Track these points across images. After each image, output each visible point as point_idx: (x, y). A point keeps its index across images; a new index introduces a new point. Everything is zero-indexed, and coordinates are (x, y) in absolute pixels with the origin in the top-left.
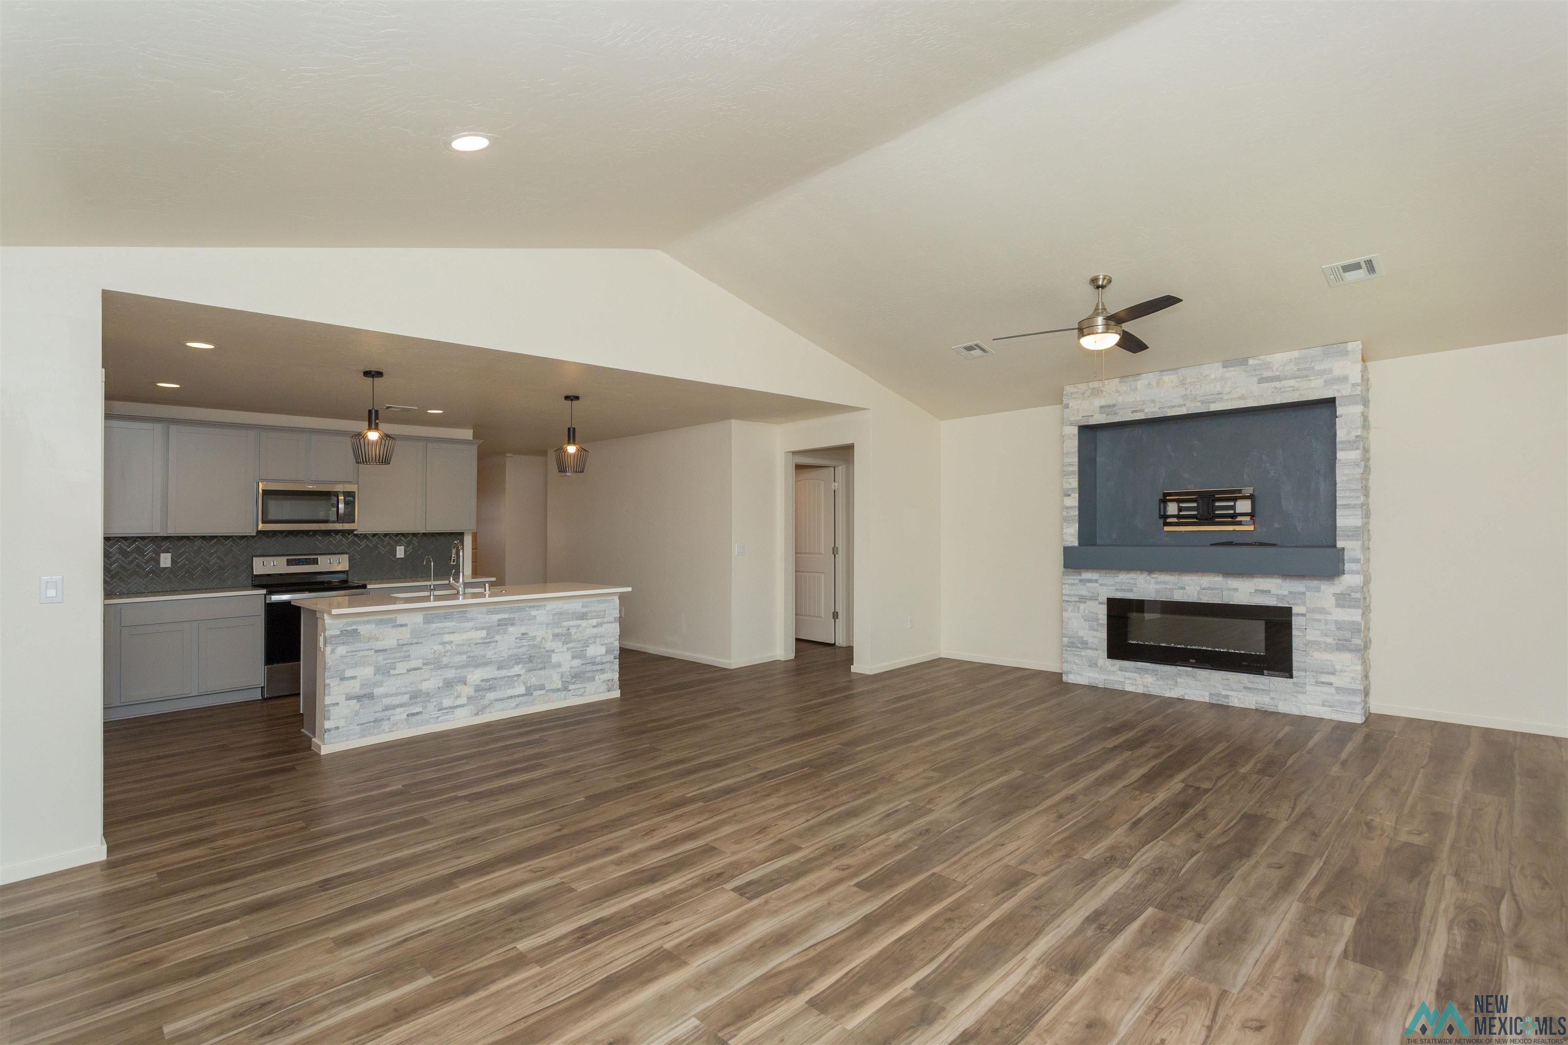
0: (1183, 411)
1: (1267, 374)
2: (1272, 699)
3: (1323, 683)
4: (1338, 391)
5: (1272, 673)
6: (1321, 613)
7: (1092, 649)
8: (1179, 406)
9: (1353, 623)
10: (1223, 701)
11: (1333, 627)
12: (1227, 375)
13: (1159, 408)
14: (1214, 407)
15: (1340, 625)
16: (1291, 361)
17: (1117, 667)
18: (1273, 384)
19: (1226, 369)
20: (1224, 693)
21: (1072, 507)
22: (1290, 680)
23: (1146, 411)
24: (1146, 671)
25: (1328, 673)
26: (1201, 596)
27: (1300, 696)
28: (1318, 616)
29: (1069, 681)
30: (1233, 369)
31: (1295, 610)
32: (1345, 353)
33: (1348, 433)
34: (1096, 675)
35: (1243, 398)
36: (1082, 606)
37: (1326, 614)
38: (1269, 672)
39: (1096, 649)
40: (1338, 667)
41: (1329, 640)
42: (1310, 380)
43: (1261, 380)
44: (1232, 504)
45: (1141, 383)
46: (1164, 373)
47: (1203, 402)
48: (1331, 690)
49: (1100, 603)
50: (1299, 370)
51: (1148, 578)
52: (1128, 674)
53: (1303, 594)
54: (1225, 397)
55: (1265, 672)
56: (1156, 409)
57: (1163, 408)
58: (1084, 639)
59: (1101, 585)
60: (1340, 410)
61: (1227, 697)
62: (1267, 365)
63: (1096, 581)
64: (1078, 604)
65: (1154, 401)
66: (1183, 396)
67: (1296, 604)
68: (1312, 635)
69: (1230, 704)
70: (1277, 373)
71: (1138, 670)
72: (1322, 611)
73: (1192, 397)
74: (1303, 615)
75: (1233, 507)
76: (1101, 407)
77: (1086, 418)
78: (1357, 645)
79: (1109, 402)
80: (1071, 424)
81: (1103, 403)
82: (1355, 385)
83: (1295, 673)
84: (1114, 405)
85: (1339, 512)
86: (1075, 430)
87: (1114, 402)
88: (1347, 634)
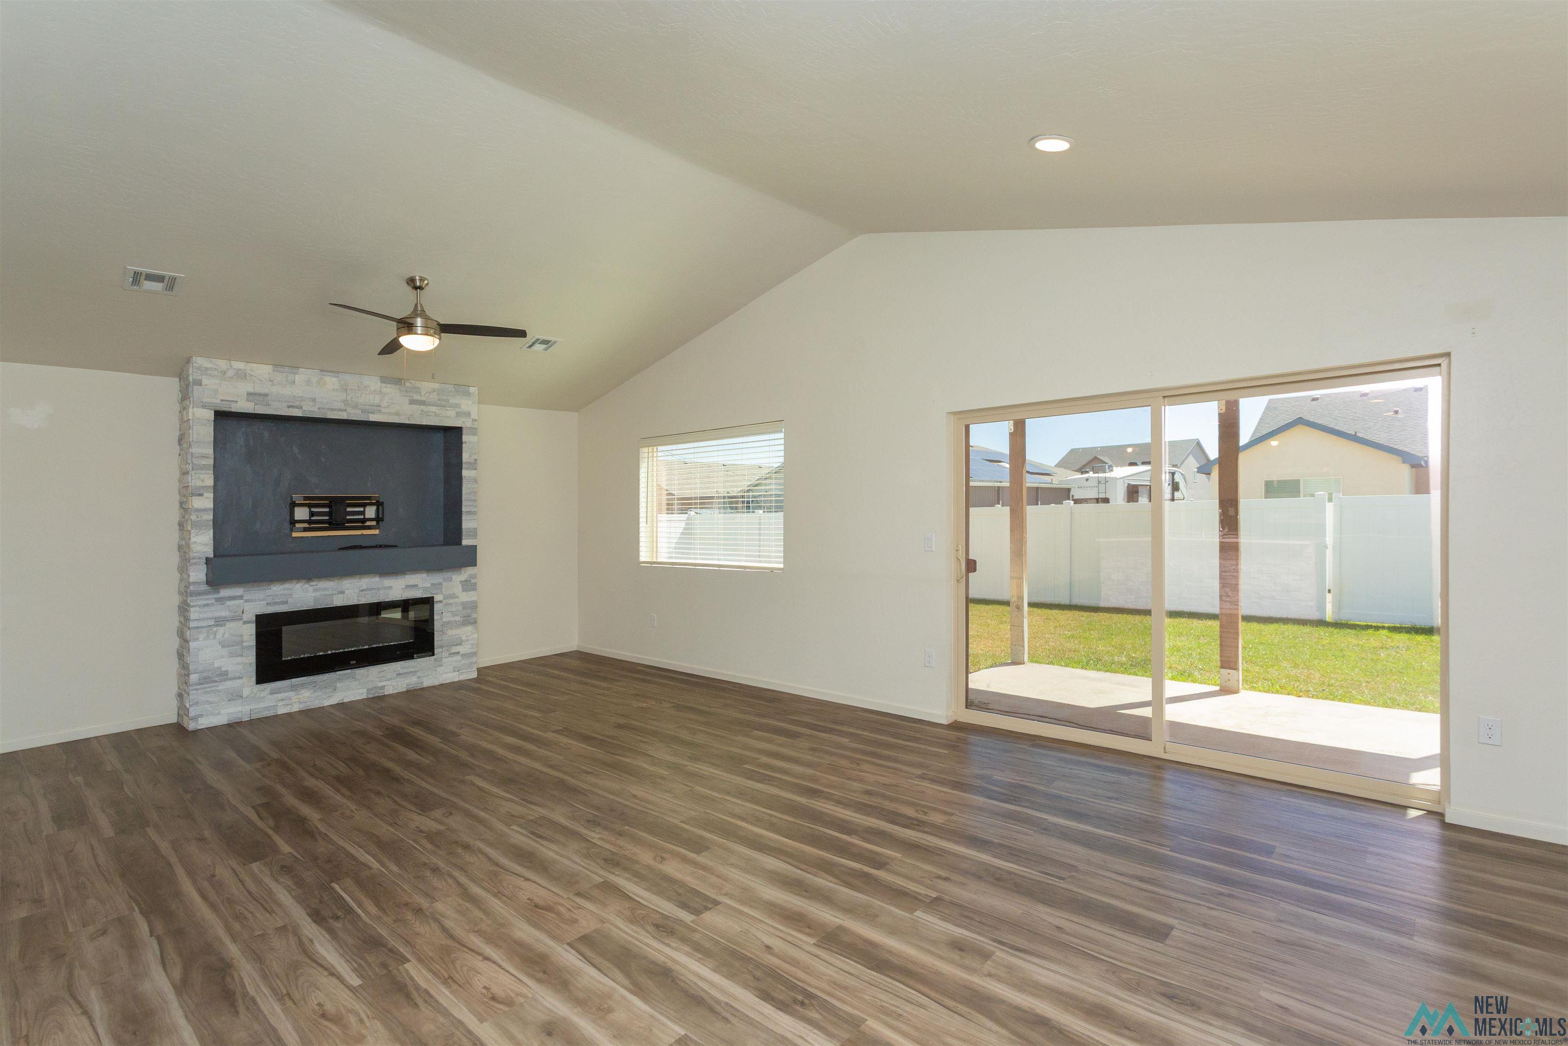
0: (343, 416)
1: (417, 397)
2: (419, 677)
3: (454, 653)
4: (463, 422)
5: (420, 655)
6: (453, 598)
7: (235, 678)
8: (342, 410)
9: (471, 602)
10: (380, 693)
11: (460, 608)
12: (384, 390)
13: (319, 409)
14: (373, 418)
15: (465, 605)
16: (434, 391)
17: (268, 691)
18: (422, 407)
19: (383, 385)
20: (380, 684)
21: (205, 510)
22: (432, 658)
23: (305, 408)
24: (303, 685)
25: (457, 645)
26: (359, 598)
27: (438, 669)
28: (451, 601)
29: (199, 728)
30: (388, 386)
31: (437, 598)
32: (468, 394)
33: (470, 456)
34: (239, 709)
35: (397, 414)
36: (221, 630)
37: (455, 598)
38: (418, 655)
39: (240, 678)
40: (464, 638)
41: (457, 618)
42: (447, 410)
43: (413, 402)
44: (361, 509)
45: (301, 377)
46: (324, 373)
47: (363, 411)
48: (459, 658)
49: (245, 623)
50: (439, 400)
51: (307, 586)
52: (280, 696)
53: (441, 584)
54: (383, 410)
55: (415, 655)
56: (315, 409)
57: (323, 409)
58: (223, 669)
59: (247, 601)
60: (465, 438)
61: (383, 687)
62: (417, 390)
63: (241, 597)
64: (215, 629)
65: (314, 400)
66: (343, 401)
67: (437, 594)
68: (447, 617)
69: (386, 694)
70: (424, 399)
71: (293, 688)
72: (453, 596)
73: (353, 404)
74: (441, 602)
75: (363, 513)
76: (249, 394)
77: (227, 403)
78: (475, 619)
79: (258, 390)
80: (204, 407)
81: (251, 390)
82: (474, 420)
83: (436, 651)
84: (267, 395)
85: (464, 518)
86: (210, 415)
87: (266, 391)
88: (469, 611)
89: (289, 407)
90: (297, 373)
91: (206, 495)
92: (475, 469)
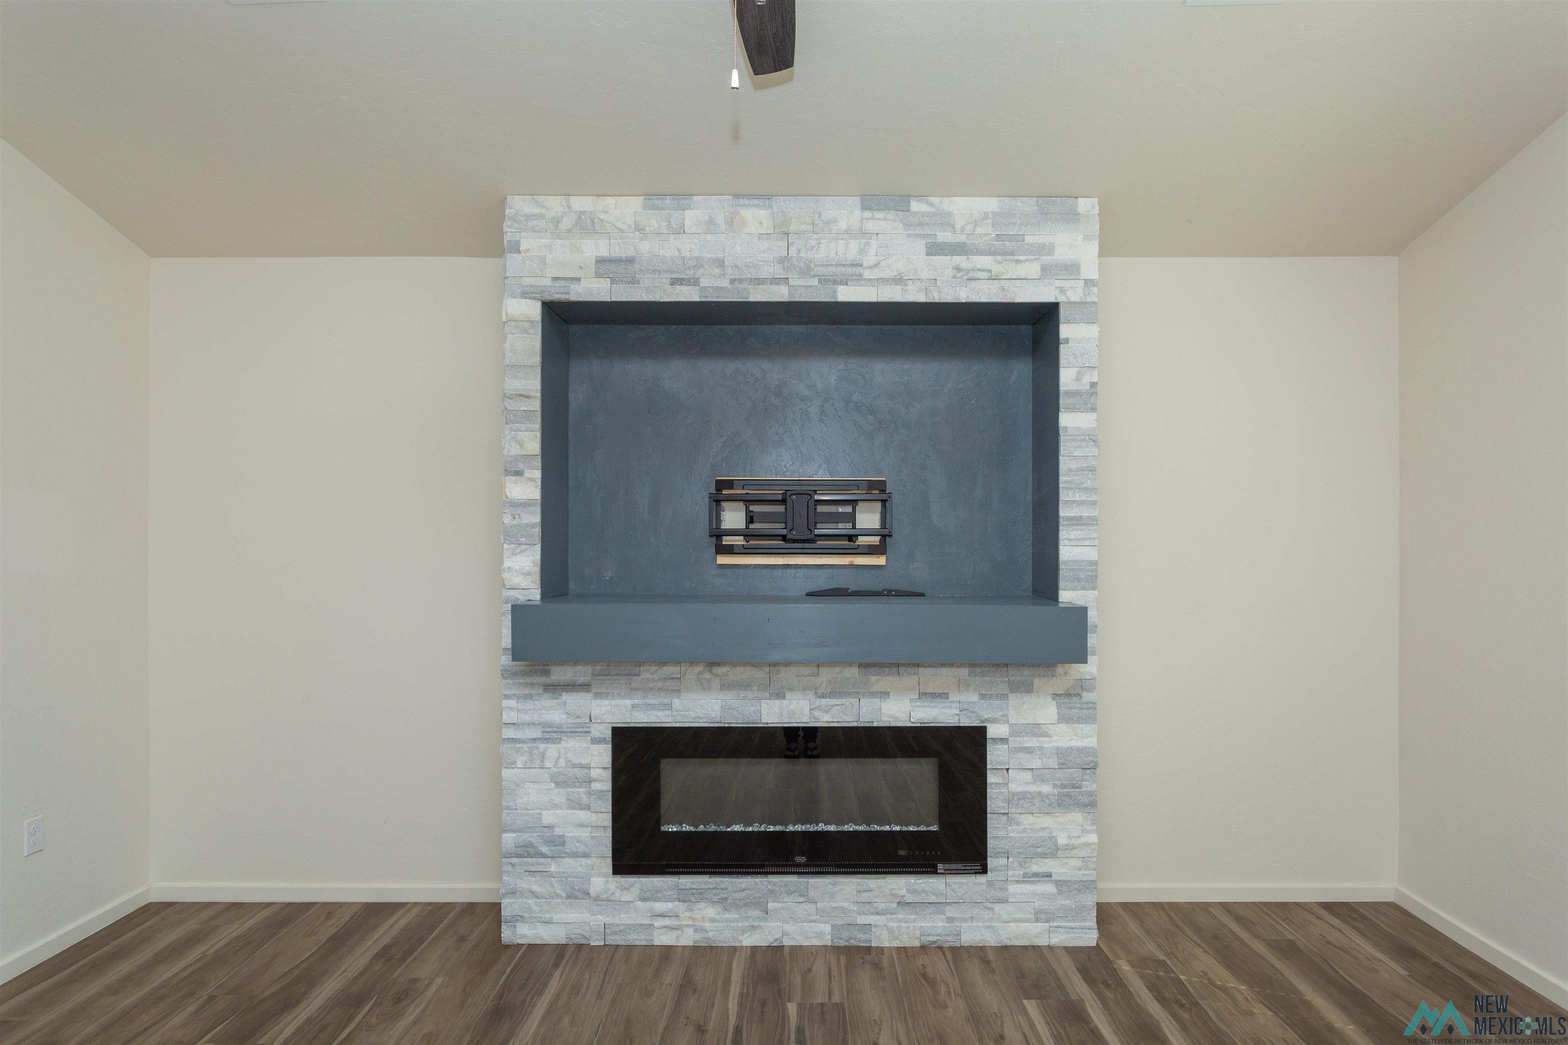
0: (780, 294)
1: (943, 236)
2: (950, 920)
3: (1036, 875)
4: (1062, 291)
5: (954, 866)
6: (1035, 735)
7: (575, 855)
8: (776, 281)
9: (1082, 751)
10: (860, 939)
11: (1053, 763)
12: (870, 226)
13: (732, 281)
14: (847, 294)
15: (1065, 757)
16: (986, 216)
17: (635, 891)
18: (958, 260)
19: (867, 214)
20: (862, 920)
21: (525, 504)
22: (981, 879)
23: (704, 283)
24: (701, 895)
25: (1044, 856)
26: (817, 714)
27: (997, 907)
28: (1029, 742)
29: (518, 942)
30: (879, 215)
31: (993, 731)
32: (1073, 218)
33: (1079, 377)
34: (586, 916)
35: (898, 280)
36: (552, 750)
37: (1042, 735)
38: (947, 866)
39: (586, 855)
40: (1062, 840)
41: (1046, 789)
42: (1018, 261)
43: (935, 249)
44: (848, 509)
46: (741, 201)
47: (823, 280)
48: (1050, 888)
49: (594, 741)
50: (999, 237)
51: (707, 675)
52: (660, 907)
53: (1003, 697)
54: (867, 274)
55: (940, 866)
56: (724, 283)
57: (741, 281)
58: (558, 831)
59: (597, 696)
60: (1065, 331)
61: (867, 927)
62: (945, 220)
63: (586, 688)
64: (542, 746)
65: (721, 263)
66: (782, 261)
67: (994, 721)
68: (1019, 782)
69: (874, 944)
70: (962, 238)
71: (684, 897)
72: (1035, 730)
73: (802, 265)
74: (1004, 740)
75: (852, 518)
76: (600, 261)
77: (563, 283)
78: (1091, 794)
79: (619, 251)
80: (525, 295)
81: (604, 252)
82: (1089, 283)
83: (991, 862)
84: (631, 261)
85: (1063, 534)
86: (534, 311)
87: (631, 253)
88: (1076, 773)
89: (675, 282)
90: (689, 207)
91: (528, 474)
92: (1093, 409)
